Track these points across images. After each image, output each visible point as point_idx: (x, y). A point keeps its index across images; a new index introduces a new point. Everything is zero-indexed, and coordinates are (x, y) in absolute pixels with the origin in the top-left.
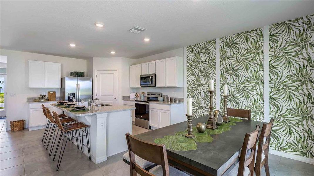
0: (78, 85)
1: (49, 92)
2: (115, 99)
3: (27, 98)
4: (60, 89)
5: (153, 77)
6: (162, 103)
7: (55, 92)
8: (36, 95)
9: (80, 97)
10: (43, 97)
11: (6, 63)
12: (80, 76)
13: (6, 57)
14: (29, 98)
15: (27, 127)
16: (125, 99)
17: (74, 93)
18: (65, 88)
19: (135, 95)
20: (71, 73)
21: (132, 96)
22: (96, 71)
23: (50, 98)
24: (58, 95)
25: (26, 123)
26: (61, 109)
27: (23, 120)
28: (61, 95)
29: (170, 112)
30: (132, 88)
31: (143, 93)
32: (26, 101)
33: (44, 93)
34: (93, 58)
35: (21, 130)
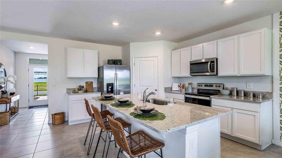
0: (116, 74)
1: (87, 83)
2: (156, 90)
3: (67, 89)
4: (96, 79)
5: (213, 62)
6: (228, 97)
7: (92, 83)
8: (75, 86)
9: (119, 87)
10: (81, 87)
11: (47, 54)
12: (117, 64)
13: (47, 45)
14: (69, 89)
15: (67, 120)
16: (167, 91)
17: (113, 84)
18: (103, 78)
19: (179, 86)
20: (109, 61)
21: (176, 87)
22: (133, 58)
23: (87, 89)
24: (95, 85)
25: (66, 115)
26: (99, 102)
27: (63, 113)
28: (98, 85)
29: (259, 114)
30: (174, 78)
31: (190, 84)
32: (66, 92)
33: (82, 83)
34: (130, 43)
35: (62, 124)
